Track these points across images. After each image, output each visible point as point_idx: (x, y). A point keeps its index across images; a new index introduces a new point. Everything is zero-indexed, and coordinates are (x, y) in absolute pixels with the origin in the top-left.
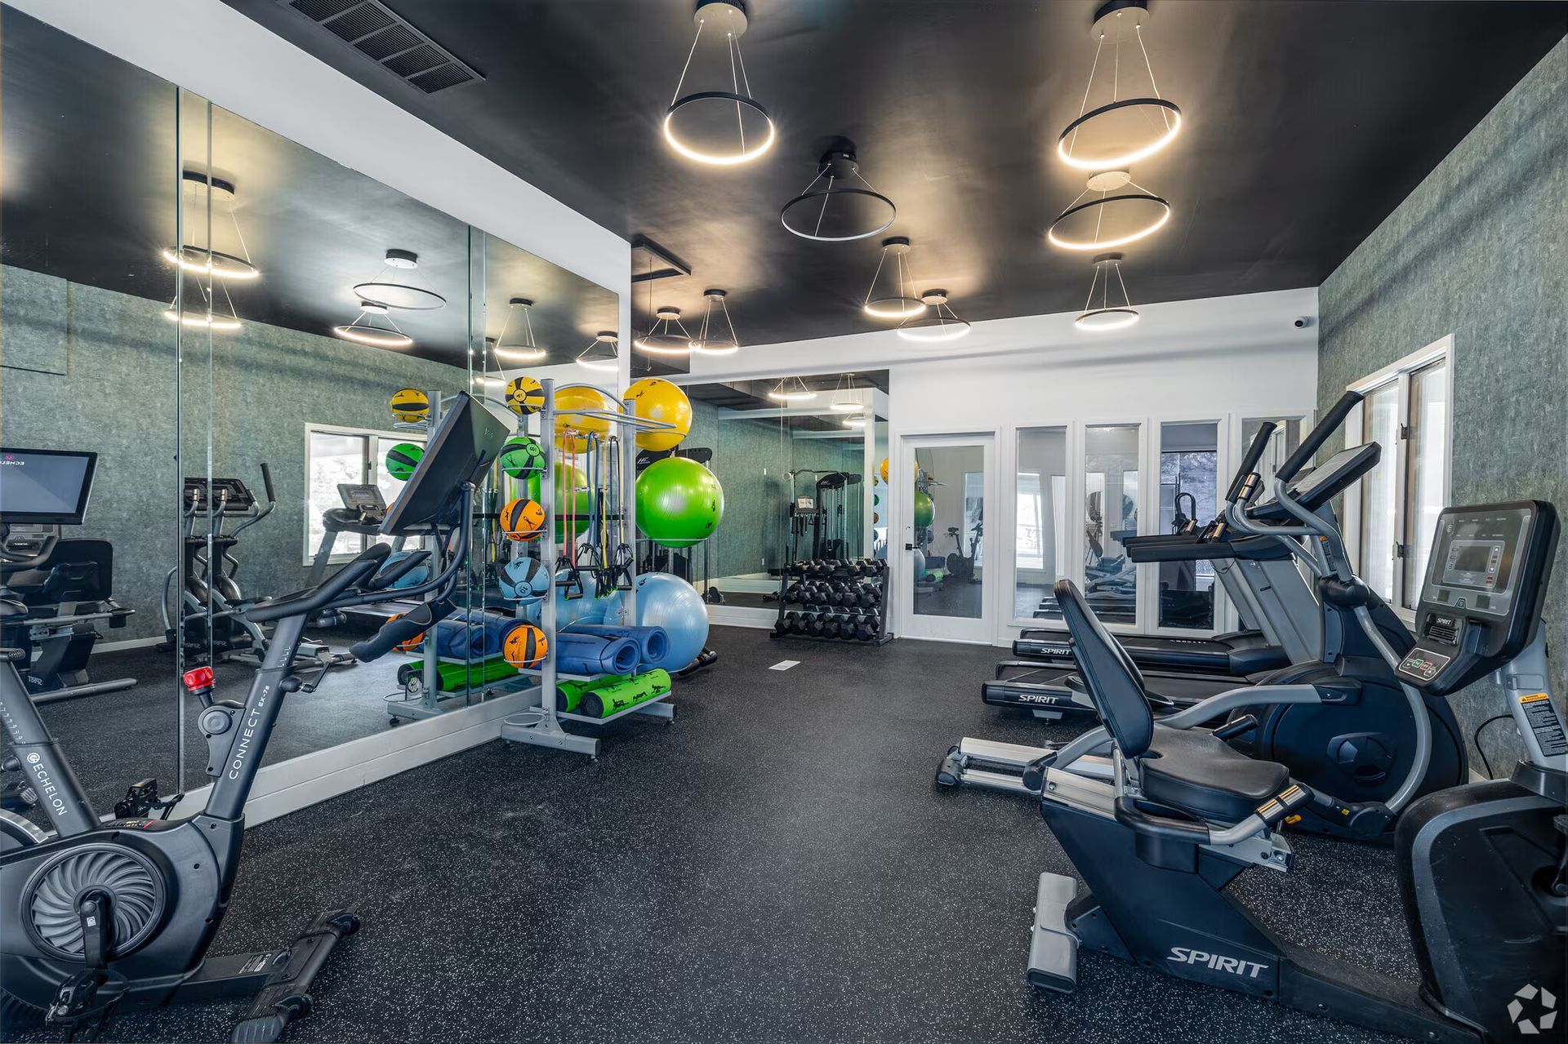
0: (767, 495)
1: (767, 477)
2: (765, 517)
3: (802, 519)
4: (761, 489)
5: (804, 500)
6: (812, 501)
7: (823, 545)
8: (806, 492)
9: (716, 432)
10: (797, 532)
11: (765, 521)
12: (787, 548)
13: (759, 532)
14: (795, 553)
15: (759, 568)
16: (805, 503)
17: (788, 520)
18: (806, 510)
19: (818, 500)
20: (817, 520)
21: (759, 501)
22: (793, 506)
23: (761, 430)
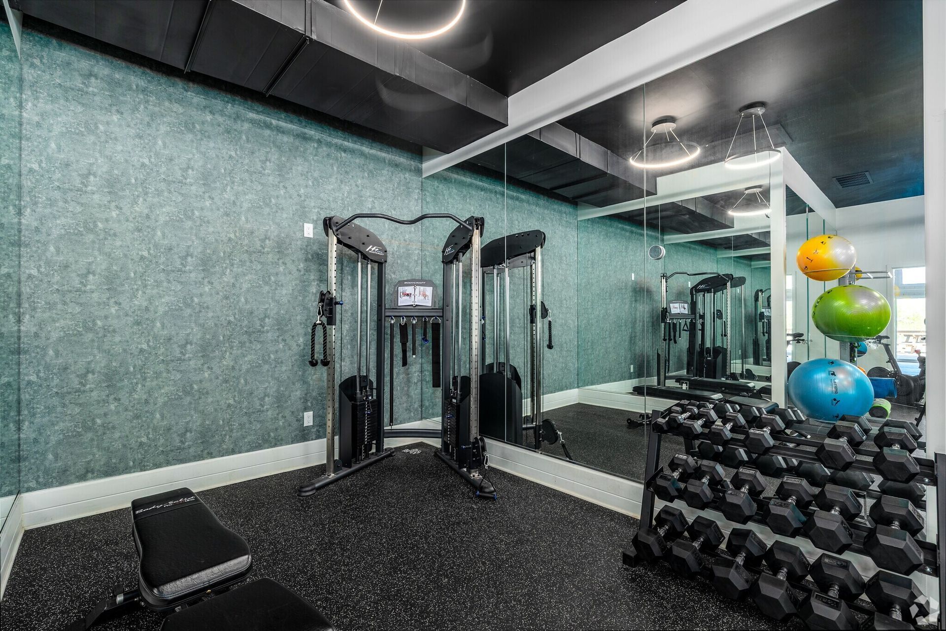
0: (636, 301)
1: (636, 282)
2: (634, 323)
3: (674, 324)
4: (629, 294)
5: (677, 305)
6: (686, 306)
7: (701, 353)
8: (679, 297)
9: (574, 233)
10: (670, 340)
11: (634, 327)
12: (658, 355)
13: (627, 338)
14: (667, 360)
15: (627, 375)
16: (678, 308)
17: (659, 326)
18: (680, 316)
19: (693, 306)
20: (693, 326)
21: (627, 307)
22: (665, 311)
23: (628, 234)
